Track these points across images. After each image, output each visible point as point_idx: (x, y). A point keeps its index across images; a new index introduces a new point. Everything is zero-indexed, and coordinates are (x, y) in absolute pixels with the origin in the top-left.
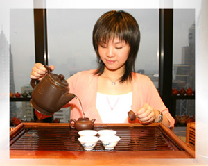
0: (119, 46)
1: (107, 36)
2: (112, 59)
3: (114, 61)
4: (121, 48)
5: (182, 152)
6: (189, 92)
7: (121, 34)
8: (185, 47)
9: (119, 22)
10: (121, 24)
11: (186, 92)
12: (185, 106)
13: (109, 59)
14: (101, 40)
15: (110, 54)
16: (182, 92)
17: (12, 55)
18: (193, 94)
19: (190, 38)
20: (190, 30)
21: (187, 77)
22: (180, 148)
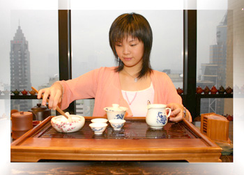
2: (129, 56)
3: (131, 58)
5: (198, 140)
6: (214, 91)
7: (134, 33)
8: (213, 46)
9: (130, 23)
11: (210, 91)
13: (126, 56)
14: (117, 40)
15: (126, 52)
16: (207, 91)
17: (29, 53)
18: (217, 93)
19: (218, 36)
20: (218, 27)
21: (215, 77)
22: (197, 136)
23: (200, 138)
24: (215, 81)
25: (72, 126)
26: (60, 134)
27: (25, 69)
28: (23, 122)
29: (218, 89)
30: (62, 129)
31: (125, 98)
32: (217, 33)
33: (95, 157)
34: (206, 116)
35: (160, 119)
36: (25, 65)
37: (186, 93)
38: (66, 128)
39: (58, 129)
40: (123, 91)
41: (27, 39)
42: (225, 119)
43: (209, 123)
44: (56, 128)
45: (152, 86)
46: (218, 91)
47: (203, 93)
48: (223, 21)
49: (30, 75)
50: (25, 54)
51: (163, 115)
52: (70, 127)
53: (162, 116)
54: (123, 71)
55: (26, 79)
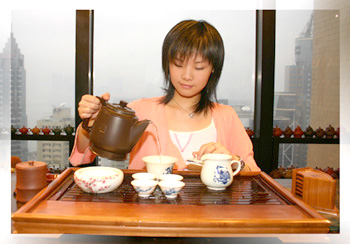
0: (199, 66)
1: (188, 52)
3: (191, 87)
4: (202, 69)
6: (297, 133)
7: (206, 51)
8: (290, 66)
10: (205, 38)
11: (293, 133)
12: (290, 156)
14: (178, 57)
16: (288, 132)
17: (25, 71)
18: (303, 136)
19: (298, 53)
20: (297, 41)
21: (292, 112)
22: (290, 202)
23: (294, 204)
24: (292, 118)
25: (107, 184)
26: (87, 196)
27: (18, 94)
28: (33, 177)
29: (304, 130)
30: (90, 188)
31: (175, 142)
32: (296, 48)
33: (145, 231)
34: (300, 172)
35: (218, 176)
36: (19, 89)
37: (258, 135)
38: (97, 187)
39: (85, 188)
40: (171, 132)
41: (22, 52)
42: (328, 178)
43: (306, 184)
44: (83, 186)
45: (213, 124)
46: (304, 133)
47: (282, 136)
48: (305, 31)
49: (25, 104)
50: (18, 73)
51: (224, 170)
52: (103, 186)
53: (222, 172)
54: (171, 103)
55: (21, 110)
